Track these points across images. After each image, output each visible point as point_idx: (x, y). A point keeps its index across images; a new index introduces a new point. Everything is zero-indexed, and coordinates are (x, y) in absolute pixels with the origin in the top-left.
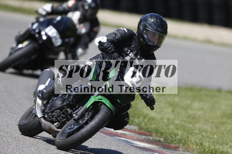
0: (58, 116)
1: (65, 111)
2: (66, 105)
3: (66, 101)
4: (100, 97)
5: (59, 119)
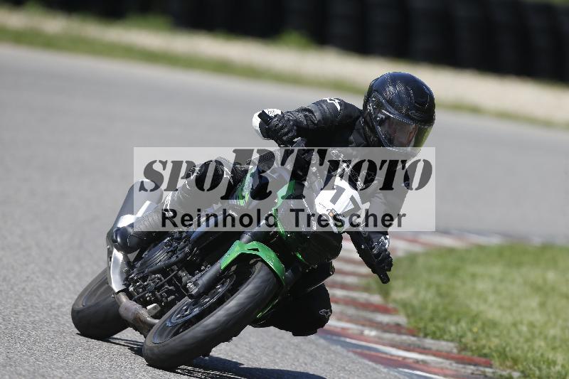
0: (155, 289)
1: (176, 276)
2: (175, 263)
3: (179, 252)
4: (254, 244)
5: (159, 297)
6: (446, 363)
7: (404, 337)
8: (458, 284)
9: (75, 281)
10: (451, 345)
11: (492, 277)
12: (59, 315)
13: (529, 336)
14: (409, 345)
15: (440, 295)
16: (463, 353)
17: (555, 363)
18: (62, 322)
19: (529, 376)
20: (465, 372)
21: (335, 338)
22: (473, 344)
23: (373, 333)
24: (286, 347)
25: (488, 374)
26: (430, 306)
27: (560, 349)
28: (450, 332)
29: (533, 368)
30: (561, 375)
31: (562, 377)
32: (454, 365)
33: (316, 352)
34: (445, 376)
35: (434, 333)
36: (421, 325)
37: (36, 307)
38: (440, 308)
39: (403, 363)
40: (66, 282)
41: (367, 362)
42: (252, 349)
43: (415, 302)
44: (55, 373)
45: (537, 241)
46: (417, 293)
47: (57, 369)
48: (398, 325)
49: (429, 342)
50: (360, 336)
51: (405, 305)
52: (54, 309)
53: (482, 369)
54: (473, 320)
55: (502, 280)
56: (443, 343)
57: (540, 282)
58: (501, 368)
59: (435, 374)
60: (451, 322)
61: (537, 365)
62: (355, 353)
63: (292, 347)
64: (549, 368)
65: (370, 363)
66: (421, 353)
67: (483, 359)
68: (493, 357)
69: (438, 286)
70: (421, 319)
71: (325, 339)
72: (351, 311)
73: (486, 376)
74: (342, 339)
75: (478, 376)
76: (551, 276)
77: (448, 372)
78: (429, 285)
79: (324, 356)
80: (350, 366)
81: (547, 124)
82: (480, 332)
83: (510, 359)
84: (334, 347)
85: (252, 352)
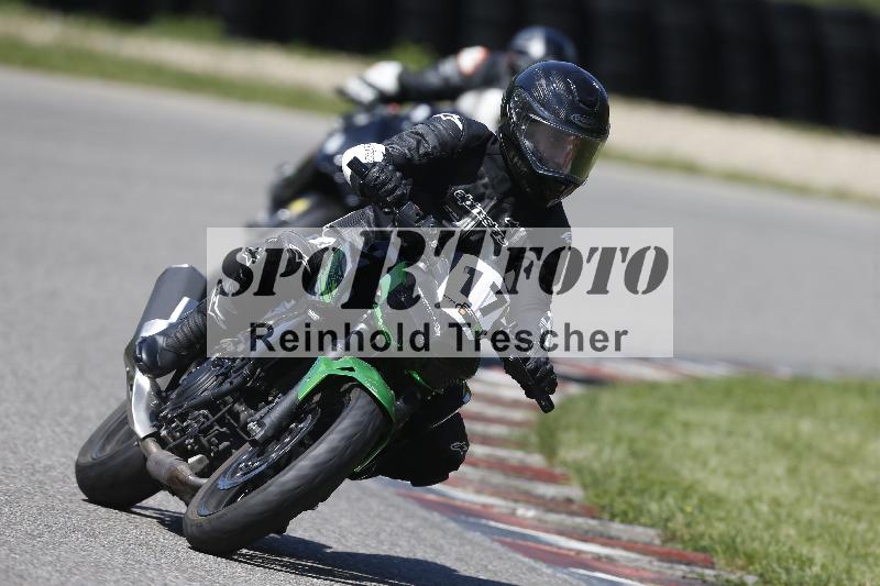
0: (200, 432)
1: (230, 411)
2: (228, 392)
5: (206, 443)
6: (643, 561)
7: (579, 520)
8: (662, 437)
9: (71, 429)
10: (651, 532)
11: (715, 428)
12: (48, 482)
13: (772, 518)
14: (587, 532)
15: (634, 454)
16: (669, 546)
17: (811, 562)
18: (51, 493)
19: (769, 582)
20: (672, 575)
21: (471, 520)
22: (685, 531)
23: (531, 513)
24: (397, 534)
25: (707, 578)
26: (619, 472)
27: (819, 541)
28: (649, 512)
29: (779, 570)
30: (820, 581)
31: (822, 584)
32: (656, 563)
33: (442, 541)
34: (642, 580)
35: (625, 514)
36: (605, 501)
37: (10, 469)
38: (635, 474)
39: (576, 560)
40: (58, 430)
41: (520, 557)
42: (343, 536)
43: (596, 466)
44: (40, 572)
45: (785, 372)
46: (599, 452)
47: (44, 565)
48: (569, 501)
49: (617, 528)
50: (511, 518)
51: (579, 469)
52: (39, 472)
53: (699, 570)
54: (686, 493)
55: (730, 433)
56: (639, 530)
57: (788, 436)
58: (729, 569)
59: (627, 577)
60: (651, 498)
61: (784, 564)
62: (504, 544)
63: (406, 534)
64: (802, 569)
65: (526, 560)
66: (604, 545)
67: (700, 554)
68: (716, 552)
69: (632, 441)
70: (605, 492)
71: (456, 520)
72: (497, 479)
73: (704, 582)
74: (484, 521)
75: (693, 582)
76: (806, 426)
77: (646, 574)
78: (618, 439)
79: (454, 549)
80: (495, 564)
81: (802, 191)
82: (696, 513)
83: (742, 556)
84: (470, 535)
85: (343, 541)
